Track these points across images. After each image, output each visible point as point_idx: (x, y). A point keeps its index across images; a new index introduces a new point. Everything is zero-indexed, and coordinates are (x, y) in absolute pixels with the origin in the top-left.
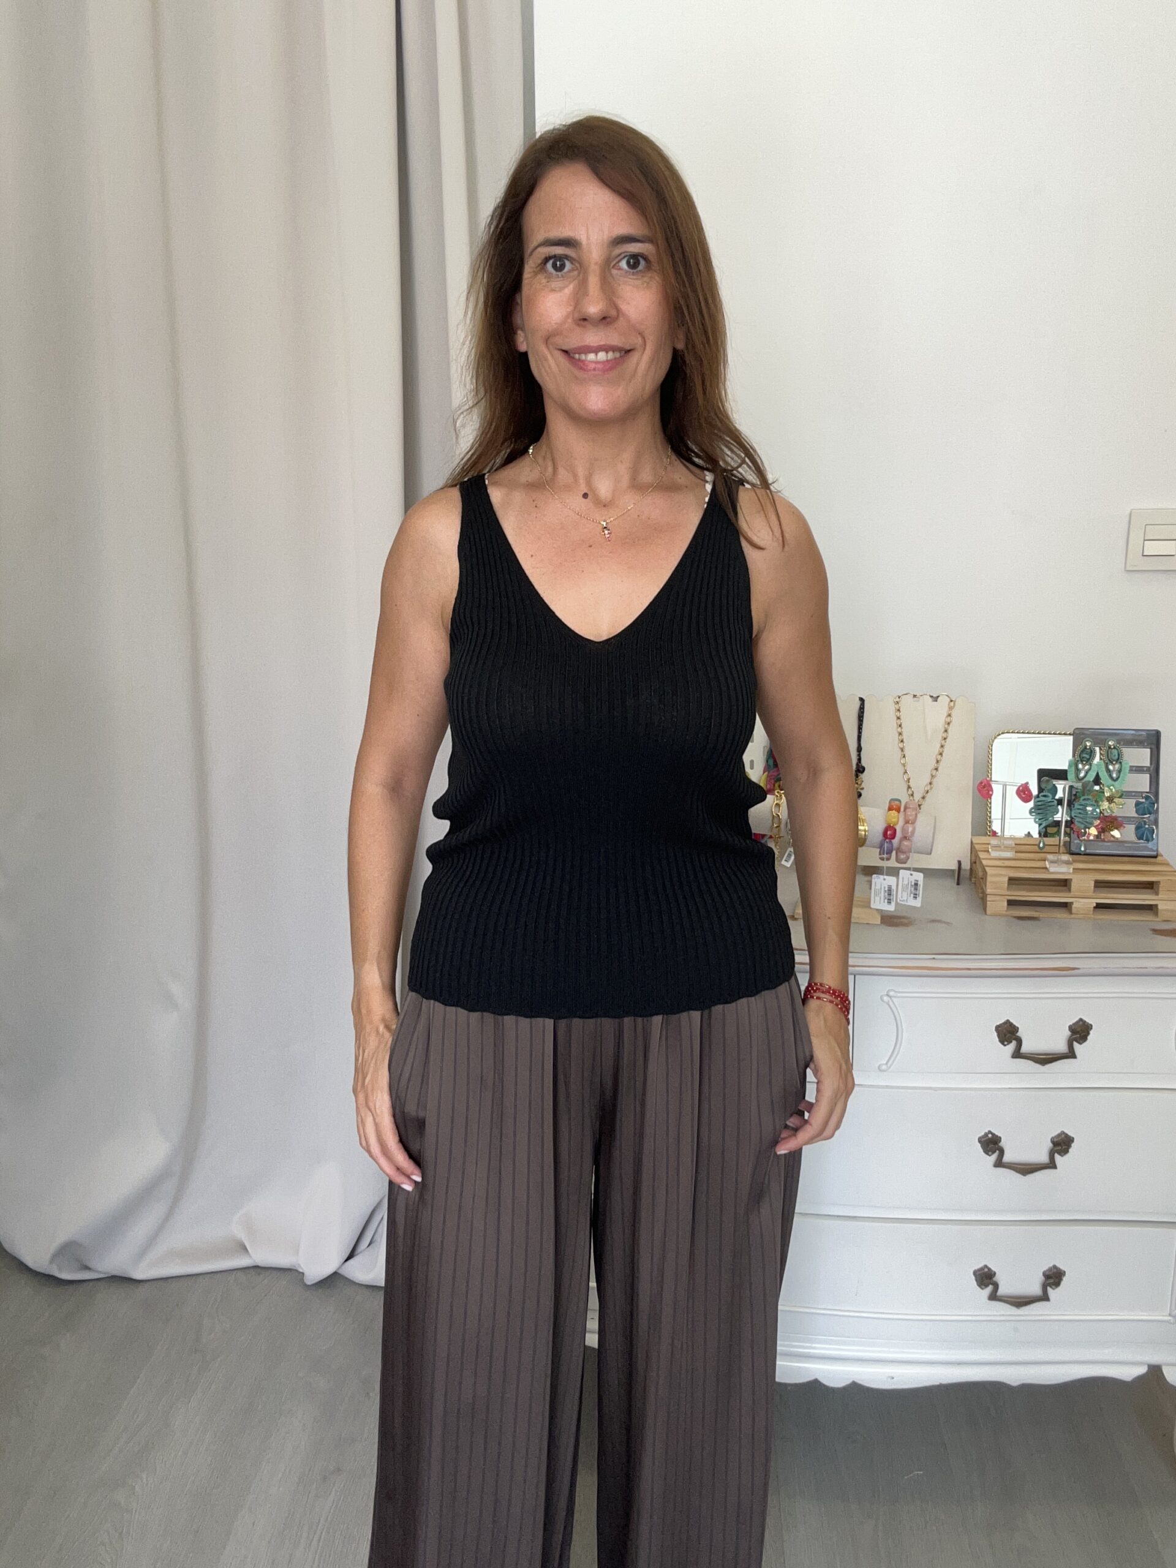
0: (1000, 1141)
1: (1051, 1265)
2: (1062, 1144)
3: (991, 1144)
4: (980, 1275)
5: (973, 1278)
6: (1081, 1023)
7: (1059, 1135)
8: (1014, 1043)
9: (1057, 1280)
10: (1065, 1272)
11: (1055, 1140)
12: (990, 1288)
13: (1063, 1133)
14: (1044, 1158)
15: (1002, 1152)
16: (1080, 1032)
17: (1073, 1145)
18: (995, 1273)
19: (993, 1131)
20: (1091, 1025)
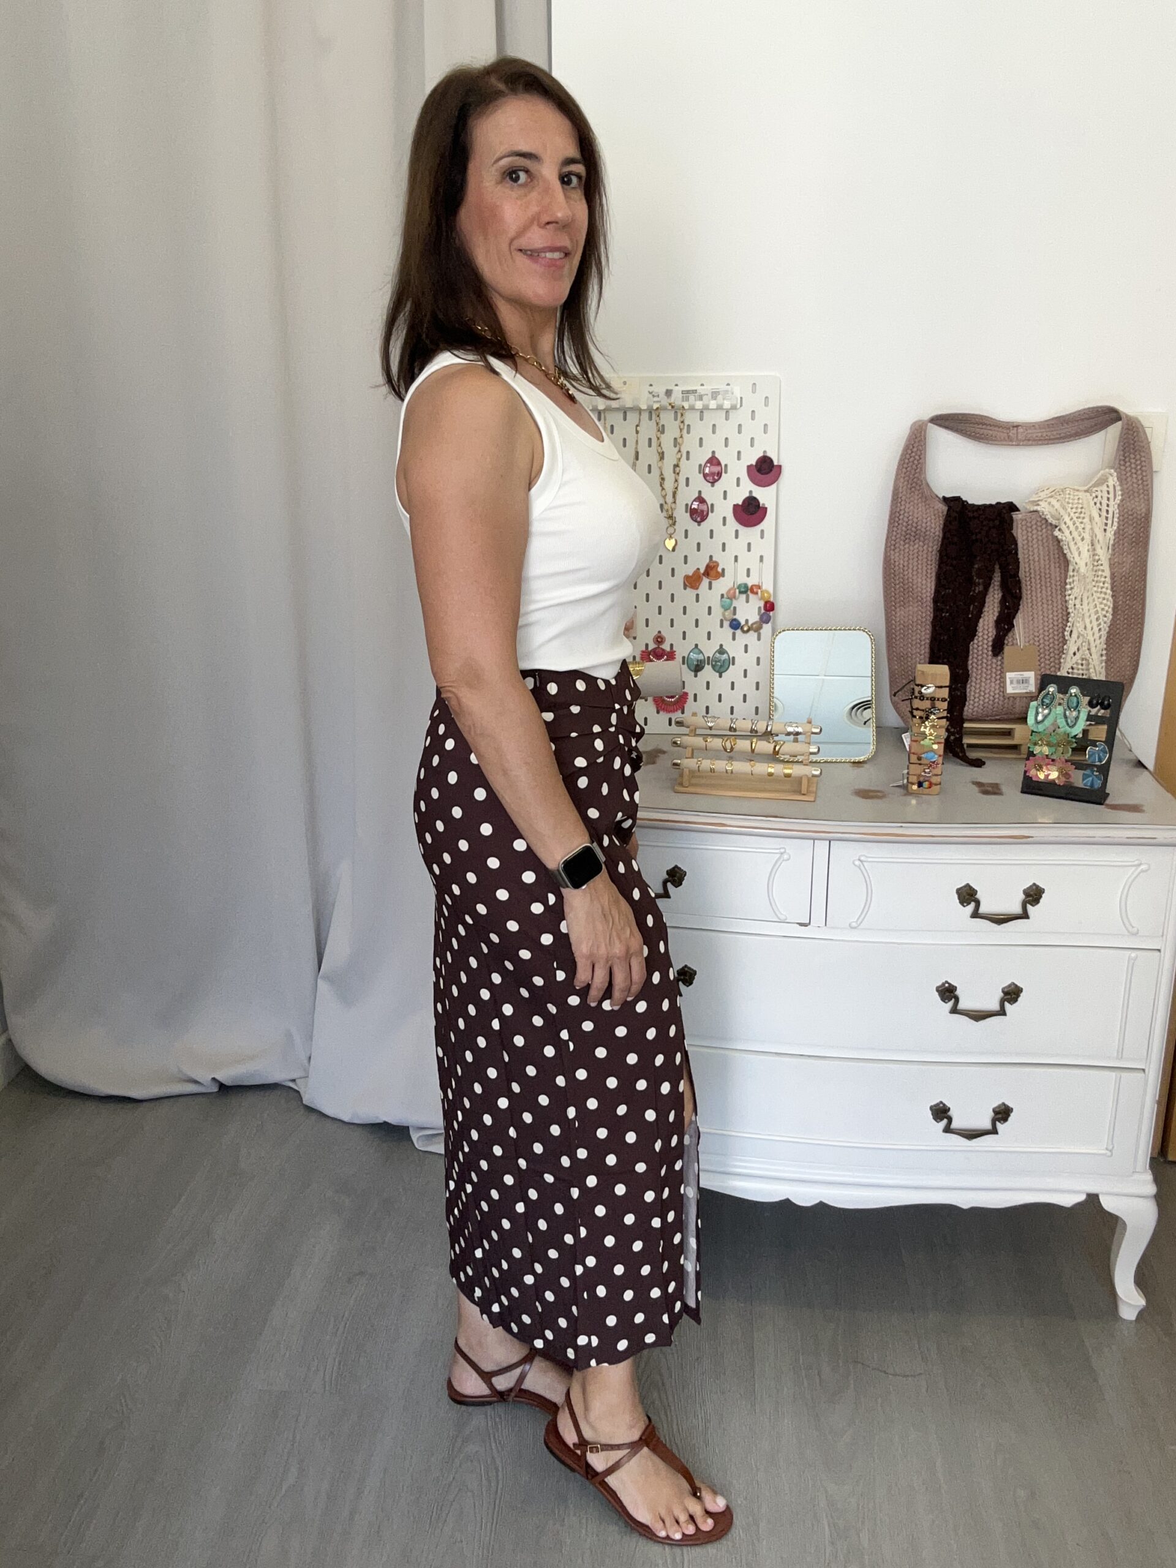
0: (956, 990)
1: (1000, 1103)
2: (1012, 994)
3: (948, 992)
4: (937, 1110)
5: (930, 1113)
6: (1034, 887)
7: (1009, 986)
8: (973, 904)
9: (1004, 1116)
10: (1012, 1109)
11: (1006, 990)
12: (945, 1121)
13: (1013, 984)
14: (995, 1006)
15: (957, 999)
16: (1034, 895)
17: (1021, 995)
18: (949, 1109)
19: (950, 981)
20: (1044, 889)
